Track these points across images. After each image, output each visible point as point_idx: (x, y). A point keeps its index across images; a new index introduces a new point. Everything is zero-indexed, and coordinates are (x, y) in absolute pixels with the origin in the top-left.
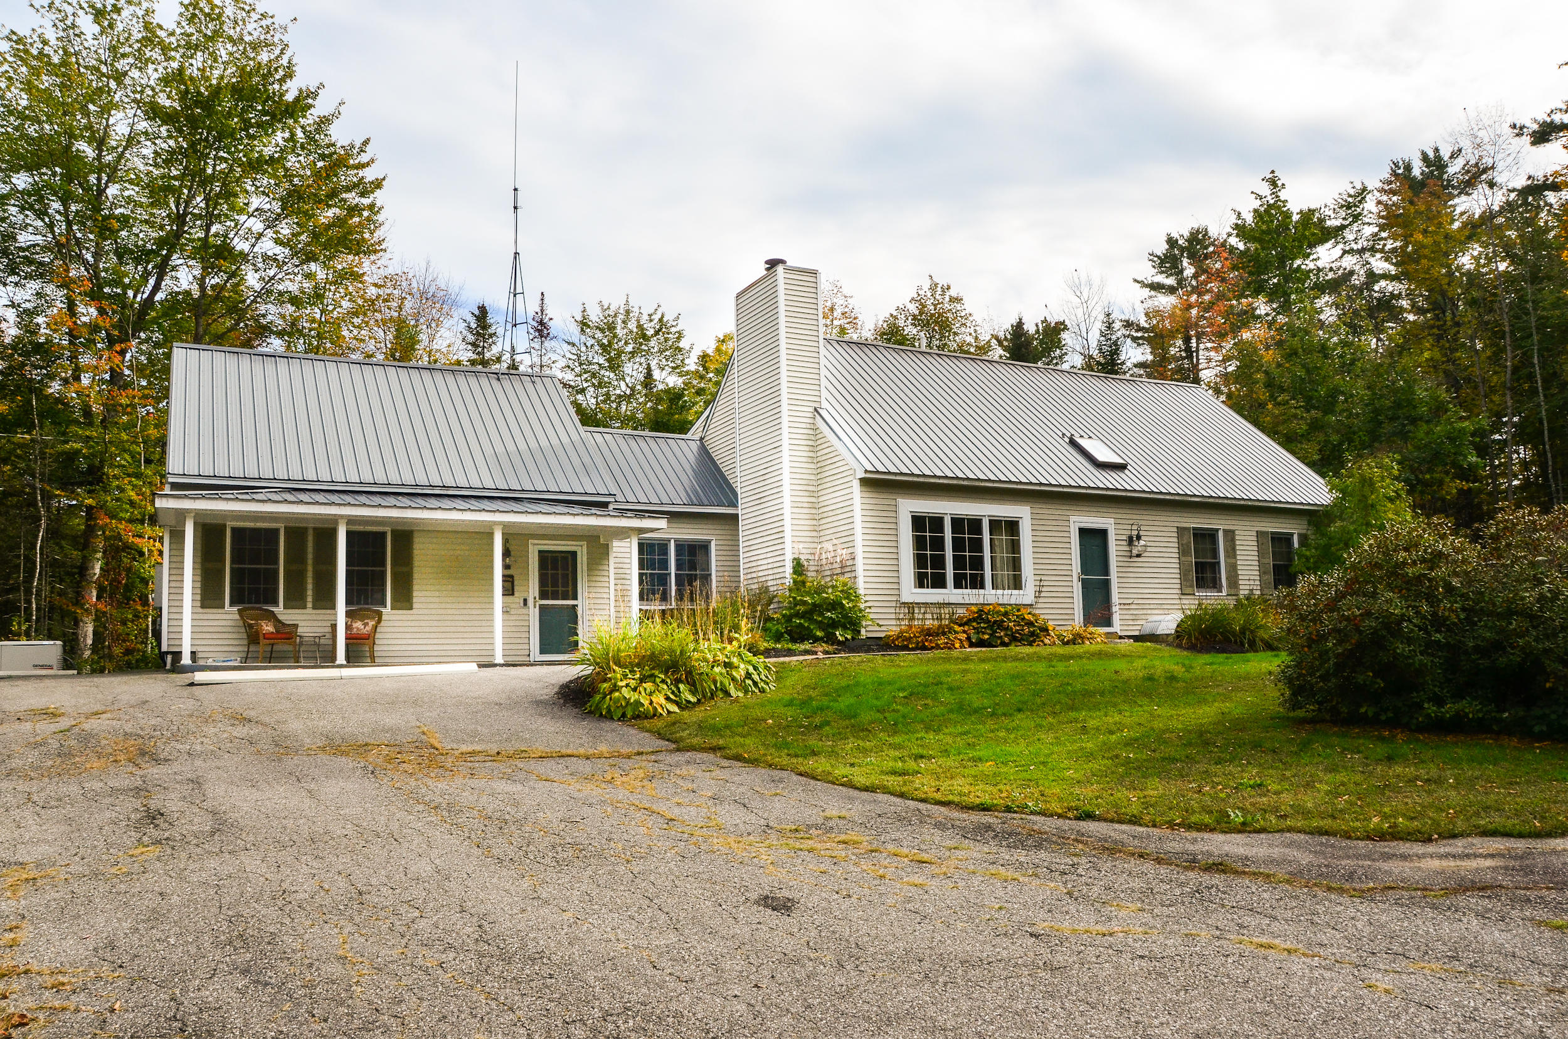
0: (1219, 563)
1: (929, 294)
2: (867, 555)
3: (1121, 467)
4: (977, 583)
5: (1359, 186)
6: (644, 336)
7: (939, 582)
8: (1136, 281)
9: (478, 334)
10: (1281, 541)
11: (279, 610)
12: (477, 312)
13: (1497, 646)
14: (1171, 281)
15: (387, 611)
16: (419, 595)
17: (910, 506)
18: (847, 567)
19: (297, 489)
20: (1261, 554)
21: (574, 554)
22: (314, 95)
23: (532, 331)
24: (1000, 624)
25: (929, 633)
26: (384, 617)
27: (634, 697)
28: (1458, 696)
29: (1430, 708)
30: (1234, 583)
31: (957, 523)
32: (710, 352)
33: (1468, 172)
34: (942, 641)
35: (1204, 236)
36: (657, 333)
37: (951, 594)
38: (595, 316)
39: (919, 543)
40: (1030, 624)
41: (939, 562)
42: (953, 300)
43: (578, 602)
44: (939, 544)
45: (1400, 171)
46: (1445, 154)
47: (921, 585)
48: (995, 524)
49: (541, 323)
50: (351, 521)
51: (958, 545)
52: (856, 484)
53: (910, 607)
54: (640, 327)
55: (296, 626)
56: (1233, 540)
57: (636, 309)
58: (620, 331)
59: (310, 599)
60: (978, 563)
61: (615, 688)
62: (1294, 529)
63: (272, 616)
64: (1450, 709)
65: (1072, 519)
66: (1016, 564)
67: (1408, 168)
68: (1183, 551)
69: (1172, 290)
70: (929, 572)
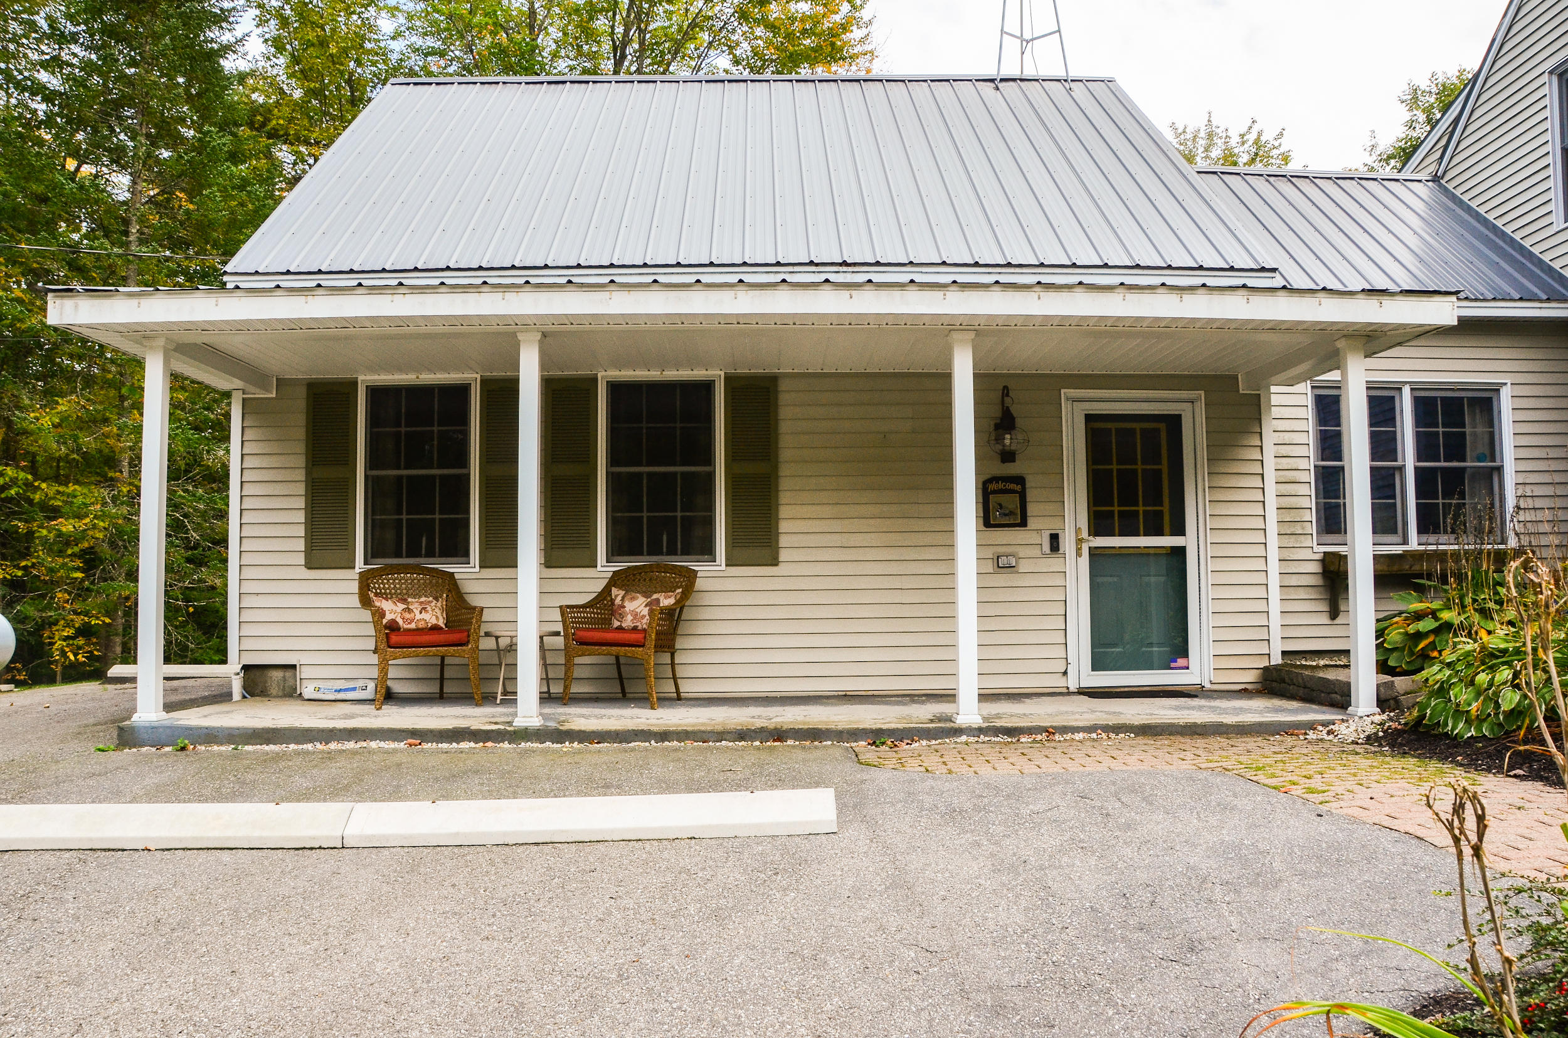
11: (466, 572)
15: (715, 568)
16: (796, 533)
21: (1174, 422)
43: (1188, 541)
63: (448, 588)
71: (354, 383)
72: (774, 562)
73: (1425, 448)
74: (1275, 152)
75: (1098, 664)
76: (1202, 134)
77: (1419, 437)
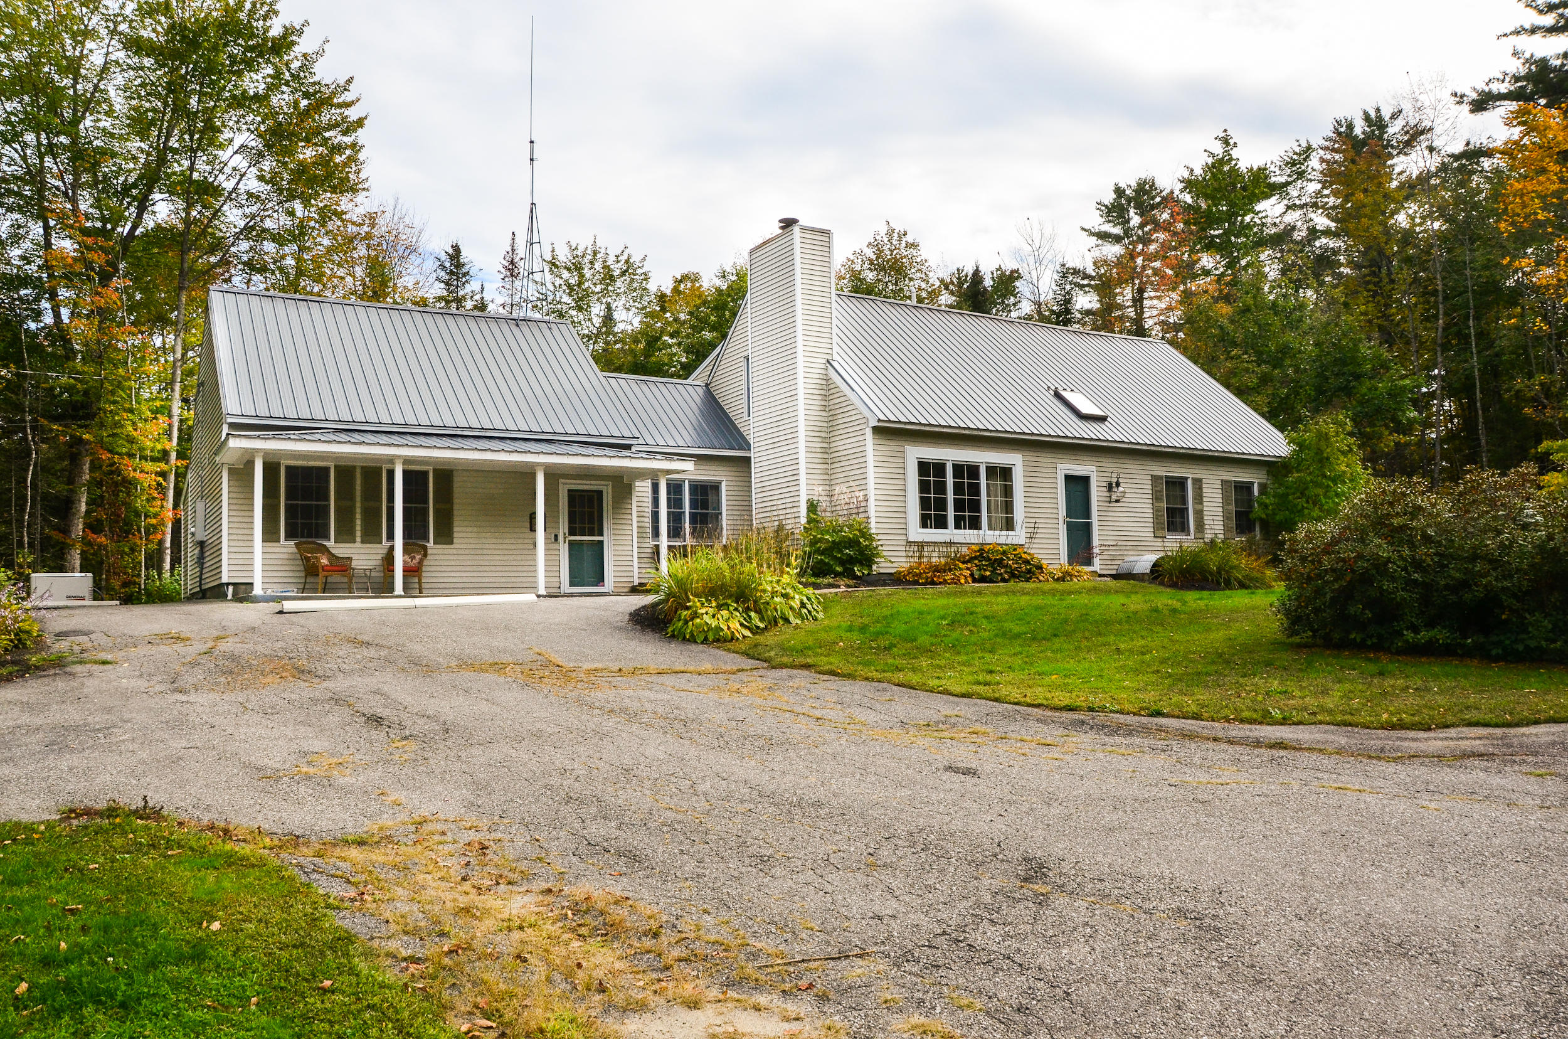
0: (1187, 509)
1: (886, 240)
2: (879, 498)
3: (1102, 419)
4: (975, 524)
5: (1304, 144)
6: (612, 279)
7: (941, 523)
8: (1083, 229)
9: (452, 273)
10: (1243, 488)
11: (331, 544)
12: (451, 251)
13: (1465, 585)
14: (1117, 231)
15: (430, 544)
16: (460, 532)
17: (917, 452)
18: (861, 507)
19: (350, 430)
20: (1225, 501)
21: (600, 493)
22: (300, 32)
23: (503, 270)
24: (1000, 562)
25: (937, 569)
26: (429, 551)
27: (713, 623)
28: (1430, 625)
29: (1409, 635)
30: (1200, 526)
31: (958, 469)
32: (668, 292)
33: (1407, 133)
34: (949, 577)
35: (1151, 187)
36: (623, 273)
37: (950, 533)
38: (563, 256)
39: (924, 487)
40: (1027, 562)
41: (941, 504)
42: (910, 245)
43: (605, 538)
44: (941, 488)
45: (1342, 130)
46: (1386, 114)
47: (924, 525)
48: (991, 471)
49: (512, 262)
50: (407, 461)
51: (958, 488)
52: (869, 432)
53: (921, 545)
54: (606, 267)
55: (350, 559)
56: (1201, 488)
57: (603, 251)
58: (588, 273)
59: (358, 533)
60: (975, 506)
61: (695, 615)
62: (1254, 478)
63: (326, 550)
64: (1424, 635)
65: (1059, 466)
66: (1008, 507)
67: (1350, 126)
68: (1156, 498)
69: (1117, 239)
70: (933, 516)
71: (279, 464)
72: (452, 543)
73: (693, 503)
74: (639, 271)
75: (572, 584)
76: (589, 251)
77: (691, 500)
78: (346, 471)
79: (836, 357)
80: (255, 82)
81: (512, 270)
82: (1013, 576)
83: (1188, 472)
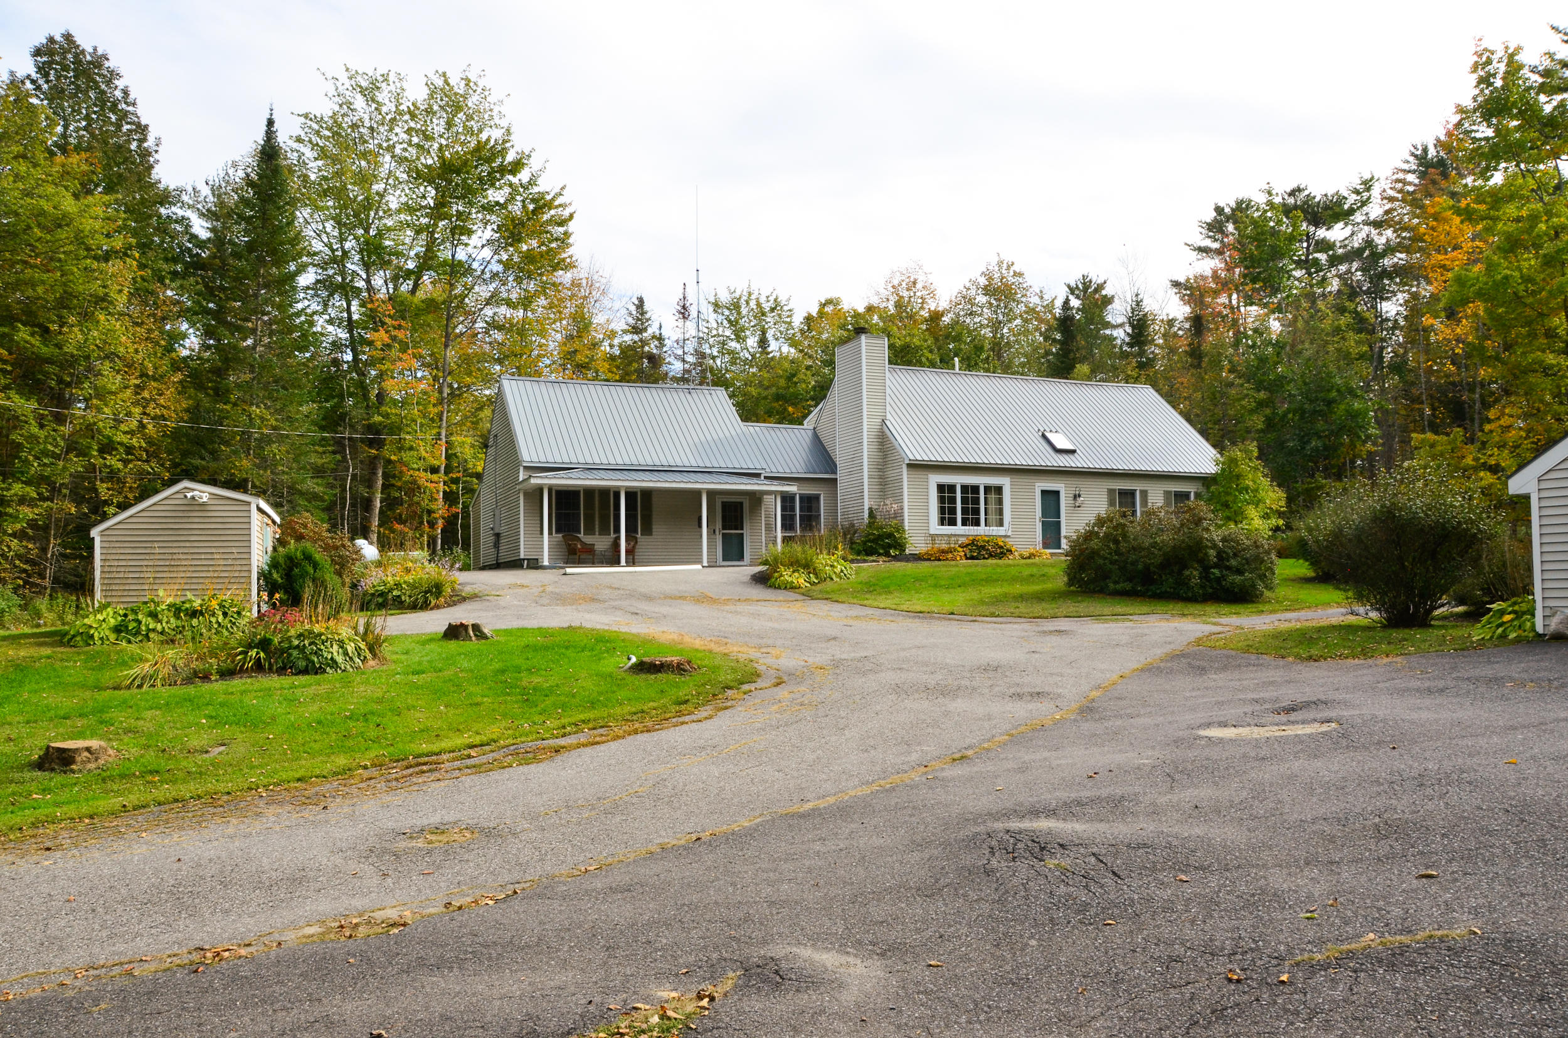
1: (997, 268)
2: (910, 507)
3: (1073, 452)
4: (976, 523)
6: (763, 314)
7: (953, 522)
8: (1186, 244)
9: (638, 319)
10: (1182, 497)
11: (581, 536)
12: (637, 302)
14: (1216, 245)
15: (639, 535)
17: (936, 479)
18: (899, 515)
19: (592, 469)
20: (1167, 504)
21: (741, 504)
23: (677, 314)
24: (983, 547)
25: (943, 552)
26: (641, 540)
27: (790, 579)
29: (1111, 586)
31: (965, 488)
32: (814, 314)
34: (950, 556)
35: (1247, 206)
36: (772, 310)
37: (959, 529)
38: (724, 298)
39: (941, 500)
40: (1001, 547)
41: (953, 511)
42: (1015, 274)
43: (744, 532)
44: (953, 500)
45: (1419, 153)
47: (942, 524)
48: (988, 489)
49: (684, 307)
50: (627, 487)
51: (964, 501)
52: (905, 467)
53: (933, 537)
54: (759, 304)
55: (593, 544)
56: (1146, 496)
57: (756, 293)
58: (744, 311)
59: (597, 529)
60: (976, 511)
61: (781, 575)
62: (1191, 488)
63: (579, 539)
65: (1037, 484)
66: (1000, 512)
67: (1425, 150)
68: (1111, 503)
69: (1216, 253)
70: (947, 517)
71: (552, 489)
72: (651, 535)
73: (801, 509)
75: (723, 559)
77: (800, 507)
78: (590, 492)
79: (889, 416)
80: (496, 195)
81: (684, 312)
82: (991, 556)
83: (1137, 486)
